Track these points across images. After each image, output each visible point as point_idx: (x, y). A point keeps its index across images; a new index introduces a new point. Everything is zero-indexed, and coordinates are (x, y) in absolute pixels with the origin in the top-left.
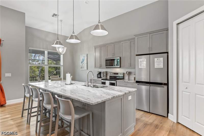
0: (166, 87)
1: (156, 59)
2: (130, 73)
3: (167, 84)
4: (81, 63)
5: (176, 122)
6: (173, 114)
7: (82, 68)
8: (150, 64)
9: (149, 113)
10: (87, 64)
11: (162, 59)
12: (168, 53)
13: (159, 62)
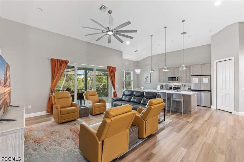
0: (210, 92)
1: (204, 78)
2: (185, 86)
3: (211, 91)
4: (146, 79)
5: (216, 109)
6: (214, 105)
7: (146, 82)
8: (200, 81)
9: (200, 106)
10: (150, 79)
11: (207, 78)
12: (211, 75)
13: (206, 80)
